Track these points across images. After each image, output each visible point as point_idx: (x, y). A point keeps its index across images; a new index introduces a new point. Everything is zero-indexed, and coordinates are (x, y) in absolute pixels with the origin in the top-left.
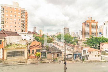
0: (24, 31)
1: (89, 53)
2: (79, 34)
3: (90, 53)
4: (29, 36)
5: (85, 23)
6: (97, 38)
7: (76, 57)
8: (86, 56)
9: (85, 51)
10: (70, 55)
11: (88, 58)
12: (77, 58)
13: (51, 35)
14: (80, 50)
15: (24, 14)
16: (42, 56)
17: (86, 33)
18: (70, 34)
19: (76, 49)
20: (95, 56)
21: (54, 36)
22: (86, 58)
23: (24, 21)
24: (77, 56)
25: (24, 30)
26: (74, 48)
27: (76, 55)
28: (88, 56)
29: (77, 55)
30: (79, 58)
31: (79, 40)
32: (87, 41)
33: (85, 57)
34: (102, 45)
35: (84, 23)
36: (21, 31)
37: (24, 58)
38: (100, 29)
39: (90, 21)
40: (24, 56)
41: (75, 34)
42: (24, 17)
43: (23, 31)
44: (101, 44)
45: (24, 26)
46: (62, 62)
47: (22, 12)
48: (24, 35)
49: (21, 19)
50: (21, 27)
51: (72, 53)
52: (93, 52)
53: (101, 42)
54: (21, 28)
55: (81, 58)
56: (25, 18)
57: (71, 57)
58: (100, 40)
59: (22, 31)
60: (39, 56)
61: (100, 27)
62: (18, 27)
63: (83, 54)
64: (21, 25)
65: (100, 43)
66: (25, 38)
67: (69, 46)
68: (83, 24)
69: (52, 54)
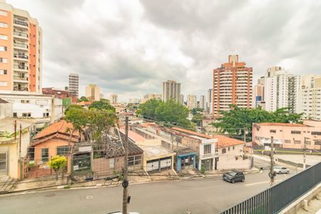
0: (26, 86)
1: (220, 151)
2: (207, 100)
3: (224, 151)
4: (42, 106)
5: (222, 69)
6: (245, 112)
7: (182, 165)
8: (212, 159)
9: (207, 148)
10: (165, 161)
11: (216, 165)
12: (187, 167)
13: (128, 102)
14: (196, 144)
15: (27, 29)
16: (76, 167)
17: (224, 97)
18: (185, 101)
19: (185, 142)
20: (237, 158)
21: (136, 104)
22: (212, 165)
23: (27, 54)
24: (187, 161)
25: (24, 84)
26: (183, 140)
27: (183, 158)
28: (217, 159)
29: (186, 157)
30: (191, 166)
31: (205, 118)
32: (224, 119)
33: (208, 164)
34: (258, 130)
35: (218, 71)
36: (12, 86)
37: (5, 178)
38: (259, 88)
39: (234, 66)
40: (8, 171)
41: (198, 100)
42: (27, 40)
43: (22, 86)
44: (255, 126)
45: (25, 70)
46: (115, 180)
47: (15, 22)
48: (22, 101)
49: (12, 46)
50: (11, 73)
51: (173, 155)
52: (231, 148)
53: (254, 121)
54: (13, 78)
55: (197, 167)
56: (28, 44)
57: (169, 165)
58: (253, 117)
59: (19, 87)
60: (66, 167)
61: (259, 81)
62: (2, 72)
63: (202, 156)
64: (13, 68)
65: (253, 124)
66: (27, 112)
67: (169, 133)
68: (215, 71)
69: (109, 158)
